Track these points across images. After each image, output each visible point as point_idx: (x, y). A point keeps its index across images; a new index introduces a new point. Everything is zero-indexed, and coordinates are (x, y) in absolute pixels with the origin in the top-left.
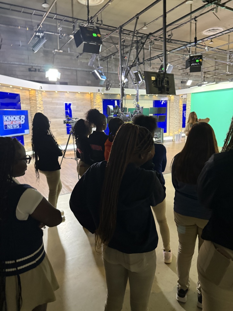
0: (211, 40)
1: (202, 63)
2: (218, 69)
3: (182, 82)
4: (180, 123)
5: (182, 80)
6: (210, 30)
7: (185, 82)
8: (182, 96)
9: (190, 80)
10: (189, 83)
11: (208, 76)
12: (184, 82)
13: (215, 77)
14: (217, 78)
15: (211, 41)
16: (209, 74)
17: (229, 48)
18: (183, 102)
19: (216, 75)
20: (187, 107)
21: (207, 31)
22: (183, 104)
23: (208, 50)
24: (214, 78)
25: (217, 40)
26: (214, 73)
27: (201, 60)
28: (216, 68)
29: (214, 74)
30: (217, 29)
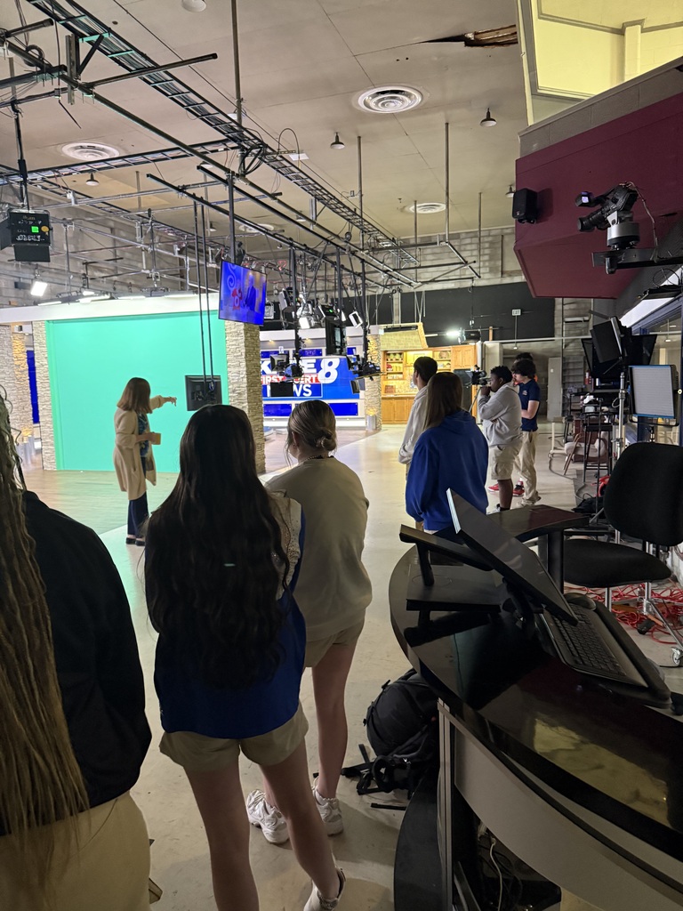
0: (92, 176)
1: (49, 236)
2: (122, 258)
3: (17, 285)
4: (26, 409)
5: (17, 280)
6: (82, 147)
7: (26, 287)
8: (21, 328)
9: (42, 280)
10: (39, 289)
11: (97, 274)
12: (23, 284)
13: (115, 278)
14: (122, 283)
15: (92, 179)
16: (100, 270)
17: (142, 206)
18: (27, 346)
19: (119, 273)
20: (36, 360)
21: (76, 148)
22: (28, 352)
23: (76, 203)
24: (111, 280)
25: (108, 178)
26: (112, 268)
27: (45, 229)
28: (116, 255)
29: (113, 271)
30: (103, 150)
